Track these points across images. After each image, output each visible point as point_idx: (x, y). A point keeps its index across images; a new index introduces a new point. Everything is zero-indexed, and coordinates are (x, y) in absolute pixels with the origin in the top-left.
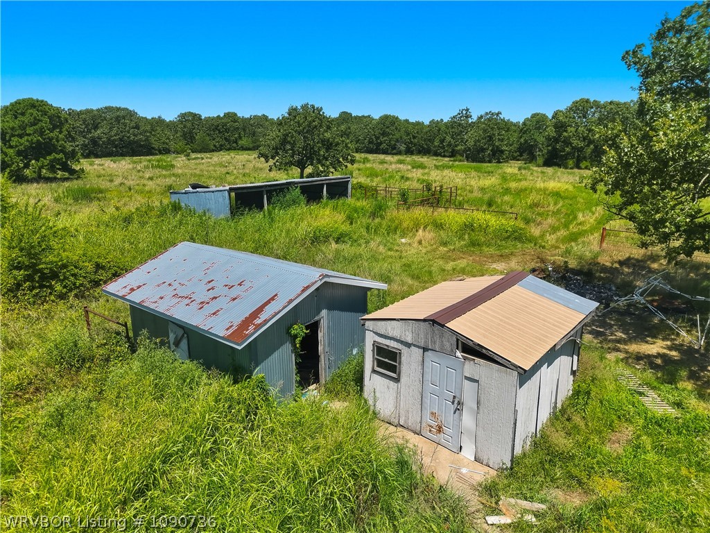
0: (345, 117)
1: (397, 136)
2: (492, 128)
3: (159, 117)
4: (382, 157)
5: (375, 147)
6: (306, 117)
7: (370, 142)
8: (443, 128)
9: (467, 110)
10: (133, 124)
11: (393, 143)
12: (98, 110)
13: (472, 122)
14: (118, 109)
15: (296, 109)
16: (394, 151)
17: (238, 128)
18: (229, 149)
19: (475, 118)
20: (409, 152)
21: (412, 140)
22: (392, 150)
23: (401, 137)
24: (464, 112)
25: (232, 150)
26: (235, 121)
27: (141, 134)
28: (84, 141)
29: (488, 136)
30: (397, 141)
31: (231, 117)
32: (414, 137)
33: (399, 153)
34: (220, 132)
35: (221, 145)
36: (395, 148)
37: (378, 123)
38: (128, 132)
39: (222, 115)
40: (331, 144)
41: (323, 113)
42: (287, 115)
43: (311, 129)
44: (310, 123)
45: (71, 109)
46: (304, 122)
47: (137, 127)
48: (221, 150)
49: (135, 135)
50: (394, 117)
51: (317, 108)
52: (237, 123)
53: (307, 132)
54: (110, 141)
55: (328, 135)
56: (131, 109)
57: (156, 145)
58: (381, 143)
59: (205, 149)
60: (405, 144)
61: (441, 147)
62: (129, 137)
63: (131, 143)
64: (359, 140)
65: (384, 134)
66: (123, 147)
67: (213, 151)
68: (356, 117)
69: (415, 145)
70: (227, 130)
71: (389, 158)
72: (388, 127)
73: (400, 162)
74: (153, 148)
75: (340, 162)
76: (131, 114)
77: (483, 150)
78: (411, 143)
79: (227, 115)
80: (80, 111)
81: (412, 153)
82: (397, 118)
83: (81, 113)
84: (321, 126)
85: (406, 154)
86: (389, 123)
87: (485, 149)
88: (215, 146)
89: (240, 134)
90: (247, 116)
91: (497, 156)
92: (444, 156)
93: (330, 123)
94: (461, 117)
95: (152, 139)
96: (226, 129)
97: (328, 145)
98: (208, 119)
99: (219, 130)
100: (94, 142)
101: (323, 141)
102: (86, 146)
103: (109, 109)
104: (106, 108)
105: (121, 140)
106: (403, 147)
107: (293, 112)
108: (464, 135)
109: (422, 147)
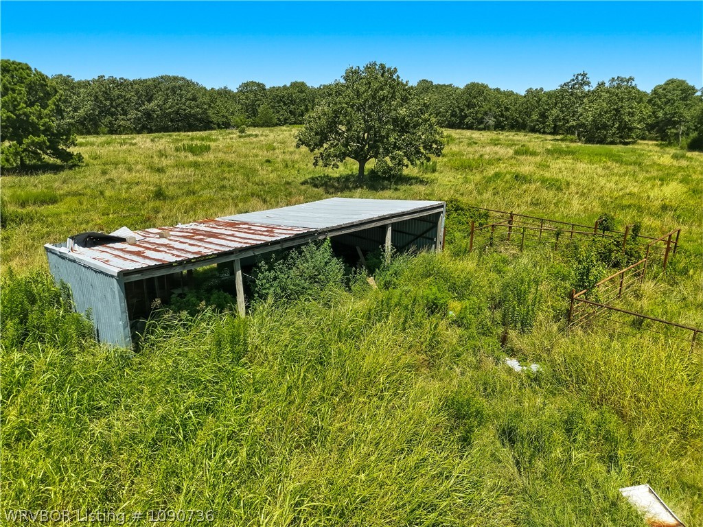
0: (426, 86)
1: (486, 107)
2: (621, 100)
3: (225, 88)
4: (468, 133)
5: (459, 121)
6: (370, 83)
7: (452, 115)
8: (545, 99)
9: (584, 75)
10: (189, 96)
11: (480, 116)
12: (154, 80)
13: (589, 91)
14: (175, 79)
15: (356, 72)
16: (482, 126)
17: (305, 100)
18: (295, 123)
19: (594, 86)
20: (499, 127)
21: (504, 112)
22: (478, 124)
23: (490, 109)
24: (580, 78)
25: (297, 124)
26: (302, 91)
27: (197, 106)
28: (136, 114)
29: (614, 109)
30: (486, 113)
31: (300, 87)
32: (507, 109)
33: (487, 128)
34: (285, 104)
35: (286, 119)
36: (482, 122)
37: (463, 93)
38: (185, 105)
39: (288, 85)
40: (407, 125)
41: (398, 77)
42: (342, 81)
43: (376, 102)
44: (376, 91)
45: (122, 79)
46: (366, 91)
47: (194, 99)
48: (286, 123)
49: (190, 107)
50: (482, 85)
51: (389, 69)
52: (304, 94)
53: (370, 107)
54: (165, 115)
55: (402, 111)
56: (188, 78)
57: (214, 119)
58: (466, 116)
59: (268, 123)
60: (495, 118)
61: (540, 122)
62: (185, 110)
63: (187, 116)
64: (440, 112)
65: (470, 106)
66: (179, 121)
67: (276, 125)
68: (437, 87)
69: (507, 119)
70: (293, 102)
71: (476, 135)
72: (475, 98)
73: (495, 143)
74: (212, 122)
75: (418, 152)
76: (189, 84)
77: (605, 127)
78: (502, 116)
79: (294, 85)
80: (134, 81)
81: (503, 128)
82: (487, 86)
83: (135, 82)
84: (393, 97)
85: (495, 130)
86: (476, 91)
87: (608, 126)
88: (279, 119)
89: (307, 106)
90: (316, 86)
91: (625, 134)
92: (544, 133)
93: (406, 94)
94: (575, 84)
95: (210, 112)
96: (291, 101)
97: (402, 126)
98: (273, 89)
99: (284, 102)
100: (148, 115)
101: (395, 121)
102: (139, 119)
103: (166, 78)
104: (162, 77)
105: (177, 113)
106: (492, 122)
107: (352, 75)
108: (577, 107)
109: (516, 121)
